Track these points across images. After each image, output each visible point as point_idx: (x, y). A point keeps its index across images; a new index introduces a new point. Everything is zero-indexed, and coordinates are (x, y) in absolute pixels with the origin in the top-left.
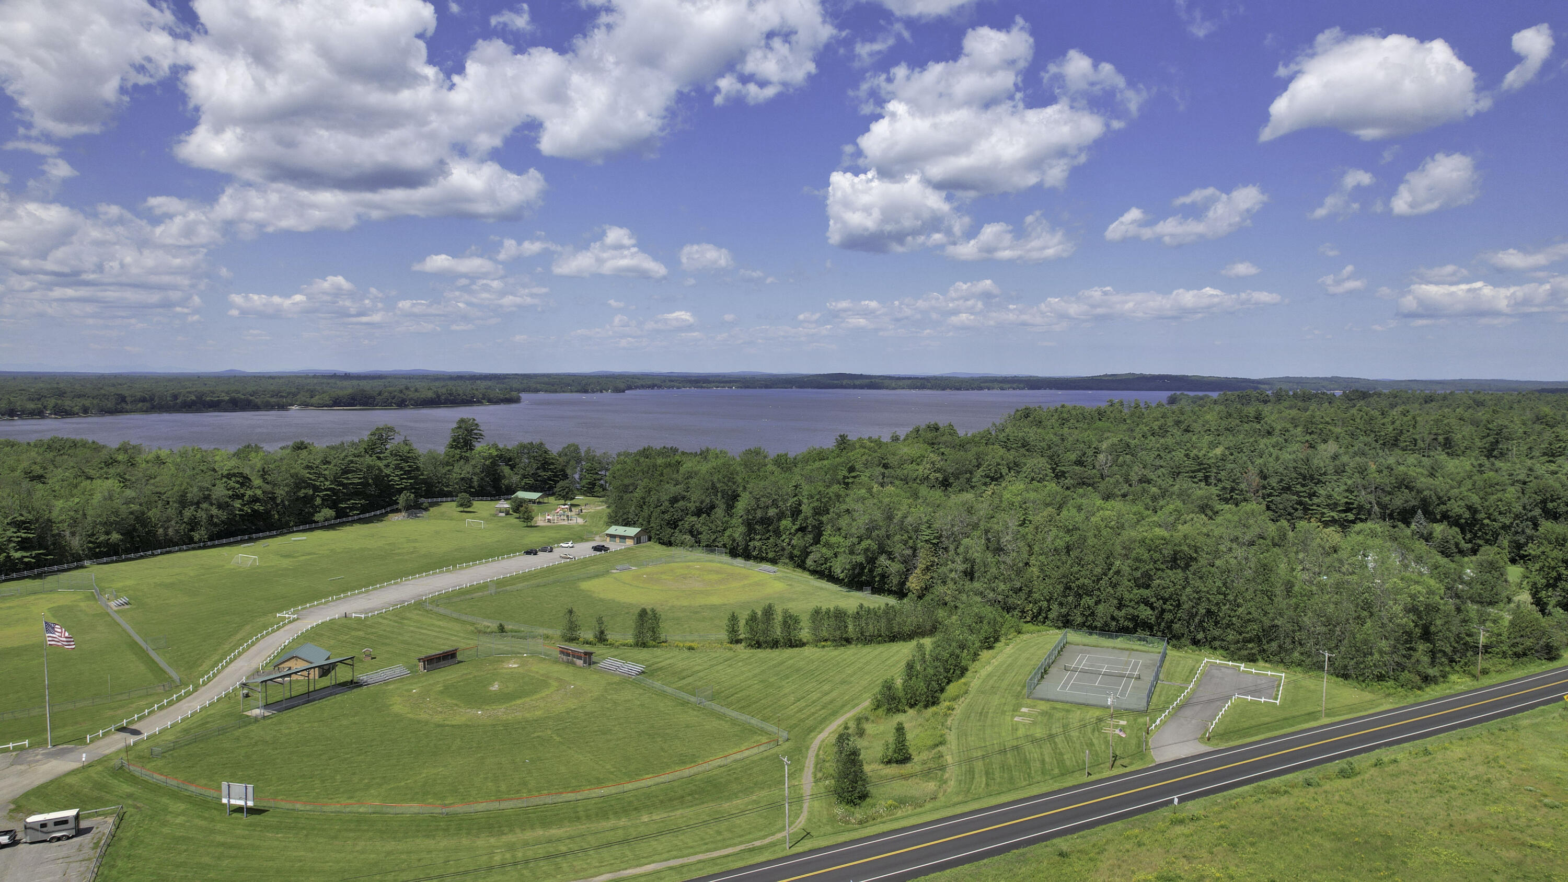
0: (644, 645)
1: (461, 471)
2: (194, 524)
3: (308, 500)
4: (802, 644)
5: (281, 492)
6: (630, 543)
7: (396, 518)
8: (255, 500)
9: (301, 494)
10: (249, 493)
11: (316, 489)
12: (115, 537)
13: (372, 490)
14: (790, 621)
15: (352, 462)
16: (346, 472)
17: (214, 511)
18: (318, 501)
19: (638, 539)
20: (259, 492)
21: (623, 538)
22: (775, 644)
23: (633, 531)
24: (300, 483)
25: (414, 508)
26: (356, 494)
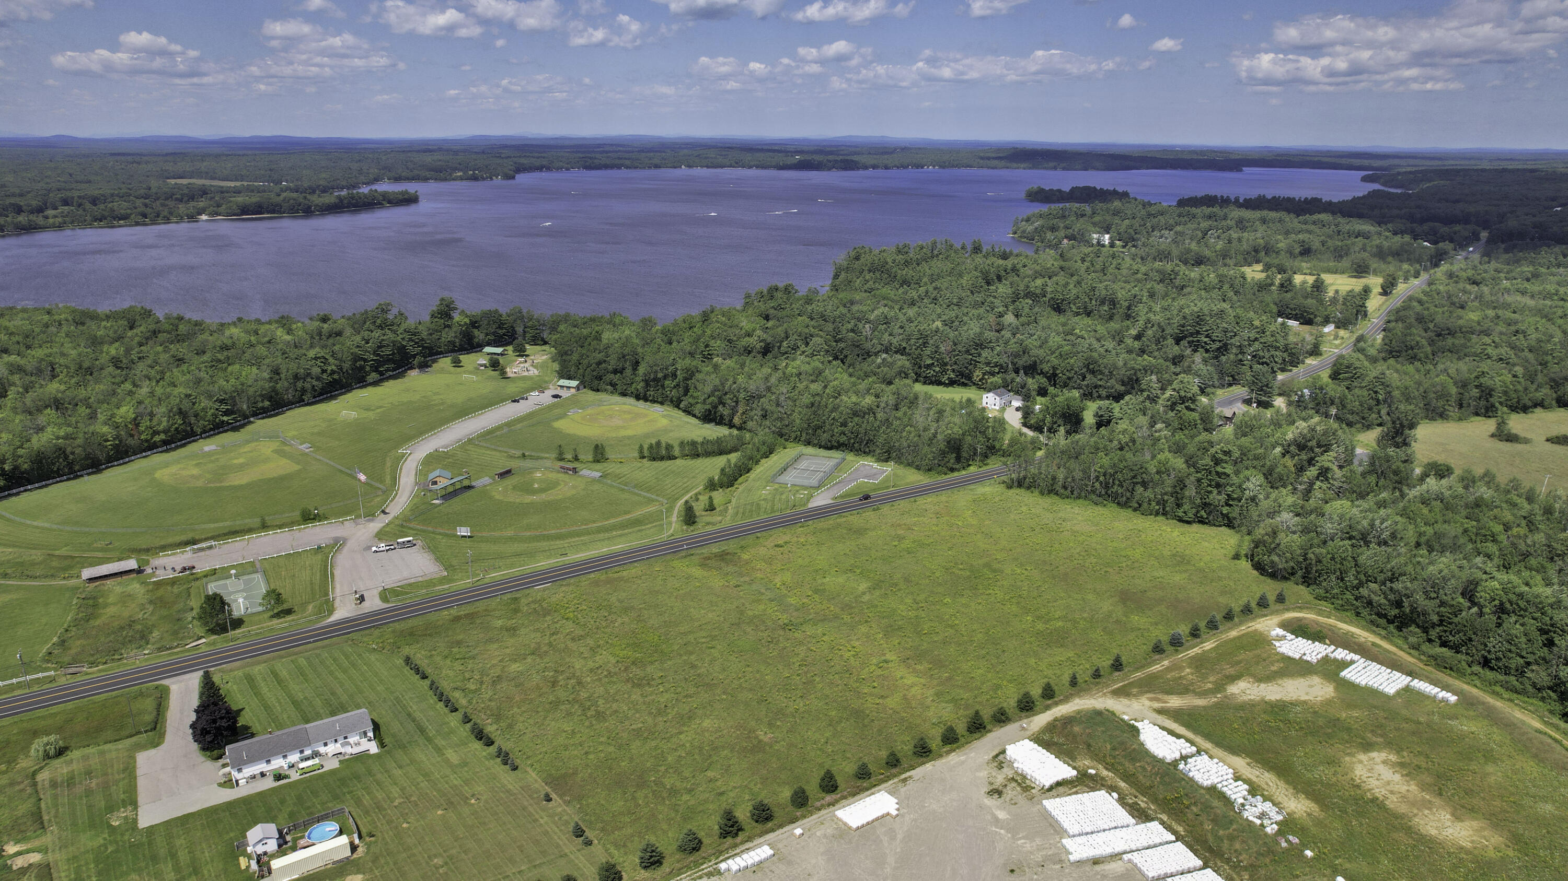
0: (598, 461)
1: (448, 336)
2: (304, 391)
3: (362, 368)
4: (676, 458)
5: (346, 366)
6: (573, 391)
7: (414, 373)
8: (333, 372)
9: (358, 364)
10: (330, 368)
11: (365, 360)
12: (267, 403)
13: (397, 357)
14: (669, 447)
15: (383, 340)
16: (379, 347)
17: (315, 383)
18: (368, 368)
19: (578, 388)
20: (334, 367)
21: (569, 388)
22: (662, 459)
23: (574, 383)
24: (356, 358)
25: (424, 366)
26: (388, 361)
